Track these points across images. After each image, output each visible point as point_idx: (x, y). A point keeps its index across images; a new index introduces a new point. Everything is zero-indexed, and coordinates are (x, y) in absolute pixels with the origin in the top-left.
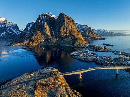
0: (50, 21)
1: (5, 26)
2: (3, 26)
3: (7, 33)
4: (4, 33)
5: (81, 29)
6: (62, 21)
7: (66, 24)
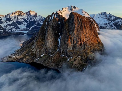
0: (59, 23)
1: (34, 20)
2: (33, 20)
3: (35, 26)
4: (33, 27)
5: (114, 24)
6: (71, 27)
7: (76, 32)
